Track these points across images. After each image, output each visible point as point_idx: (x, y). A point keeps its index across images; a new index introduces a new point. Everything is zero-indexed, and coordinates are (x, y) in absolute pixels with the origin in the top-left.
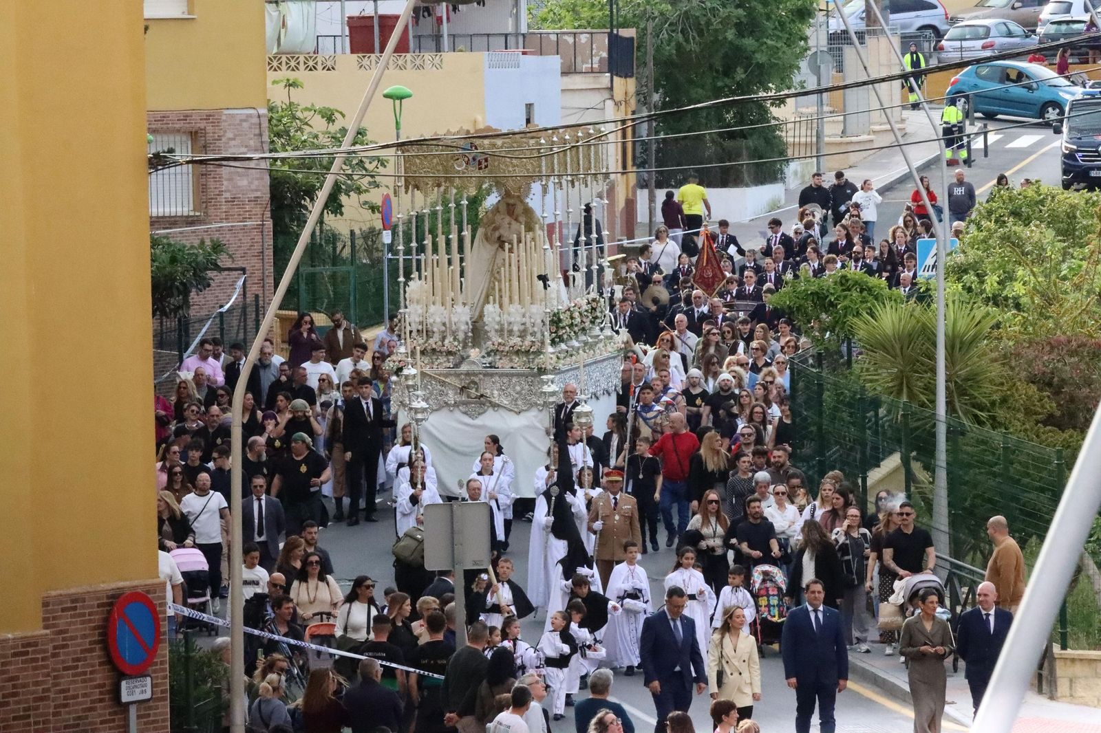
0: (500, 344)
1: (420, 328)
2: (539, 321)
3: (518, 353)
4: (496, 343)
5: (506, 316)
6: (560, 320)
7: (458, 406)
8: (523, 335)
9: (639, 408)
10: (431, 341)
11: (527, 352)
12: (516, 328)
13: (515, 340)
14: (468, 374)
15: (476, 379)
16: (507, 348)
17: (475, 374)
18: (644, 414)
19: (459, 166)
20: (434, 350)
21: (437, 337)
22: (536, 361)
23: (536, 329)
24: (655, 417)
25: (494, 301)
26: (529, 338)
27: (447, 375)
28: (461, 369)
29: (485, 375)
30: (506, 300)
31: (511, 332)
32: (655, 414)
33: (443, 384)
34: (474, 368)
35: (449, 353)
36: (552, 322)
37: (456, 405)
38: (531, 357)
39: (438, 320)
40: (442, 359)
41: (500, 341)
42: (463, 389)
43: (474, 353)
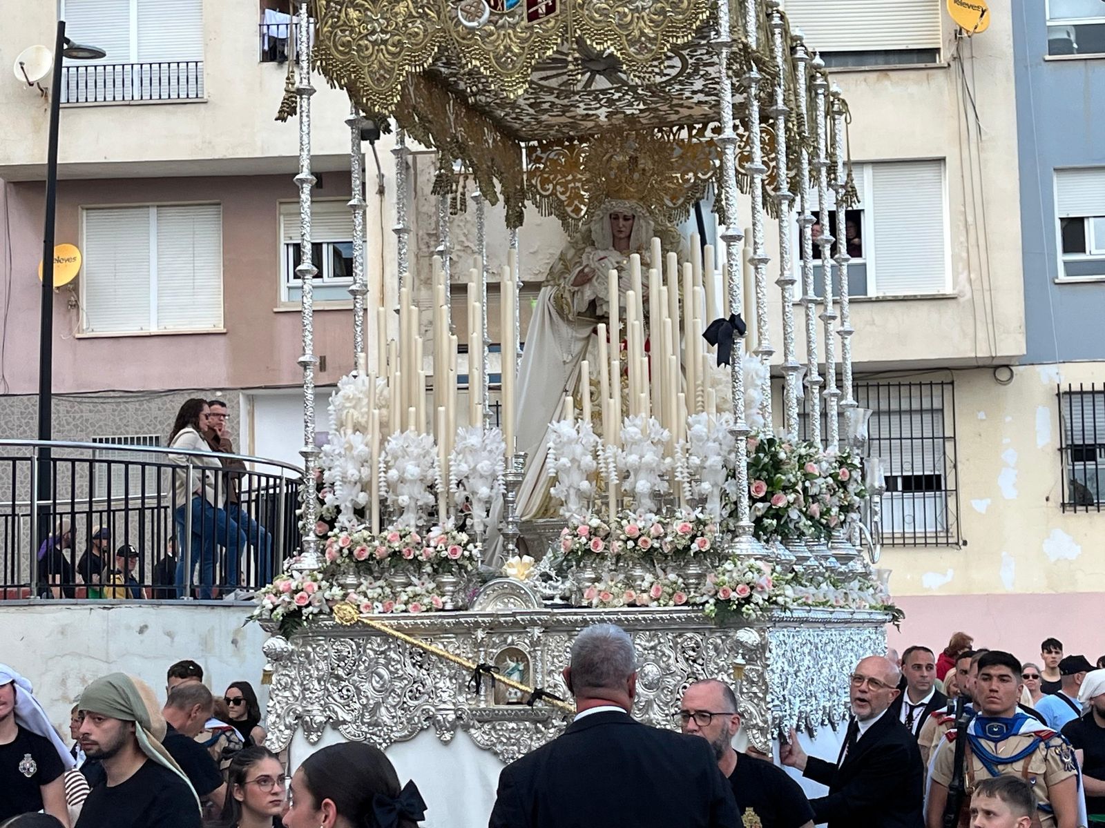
0: (594, 532)
1: (362, 498)
2: (715, 461)
3: (650, 557)
4: (583, 530)
5: (612, 450)
6: (777, 465)
7: (466, 728)
8: (665, 502)
9: (971, 730)
10: (391, 532)
11: (681, 554)
12: (643, 485)
13: (643, 520)
14: (495, 627)
15: (523, 645)
16: (617, 546)
17: (518, 627)
18: (987, 745)
19: (471, 16)
20: (396, 555)
21: (410, 521)
22: (710, 580)
23: (706, 486)
24: (1027, 753)
25: (578, 404)
26: (686, 515)
27: (435, 632)
28: (476, 609)
29: (548, 629)
30: (613, 406)
31: (626, 501)
32: (1027, 742)
33: (423, 658)
34: (514, 606)
35: (442, 565)
36: (754, 467)
37: (461, 723)
38: (693, 570)
39: (412, 470)
40: (422, 585)
41: (595, 522)
42: (481, 673)
43: (518, 568)
